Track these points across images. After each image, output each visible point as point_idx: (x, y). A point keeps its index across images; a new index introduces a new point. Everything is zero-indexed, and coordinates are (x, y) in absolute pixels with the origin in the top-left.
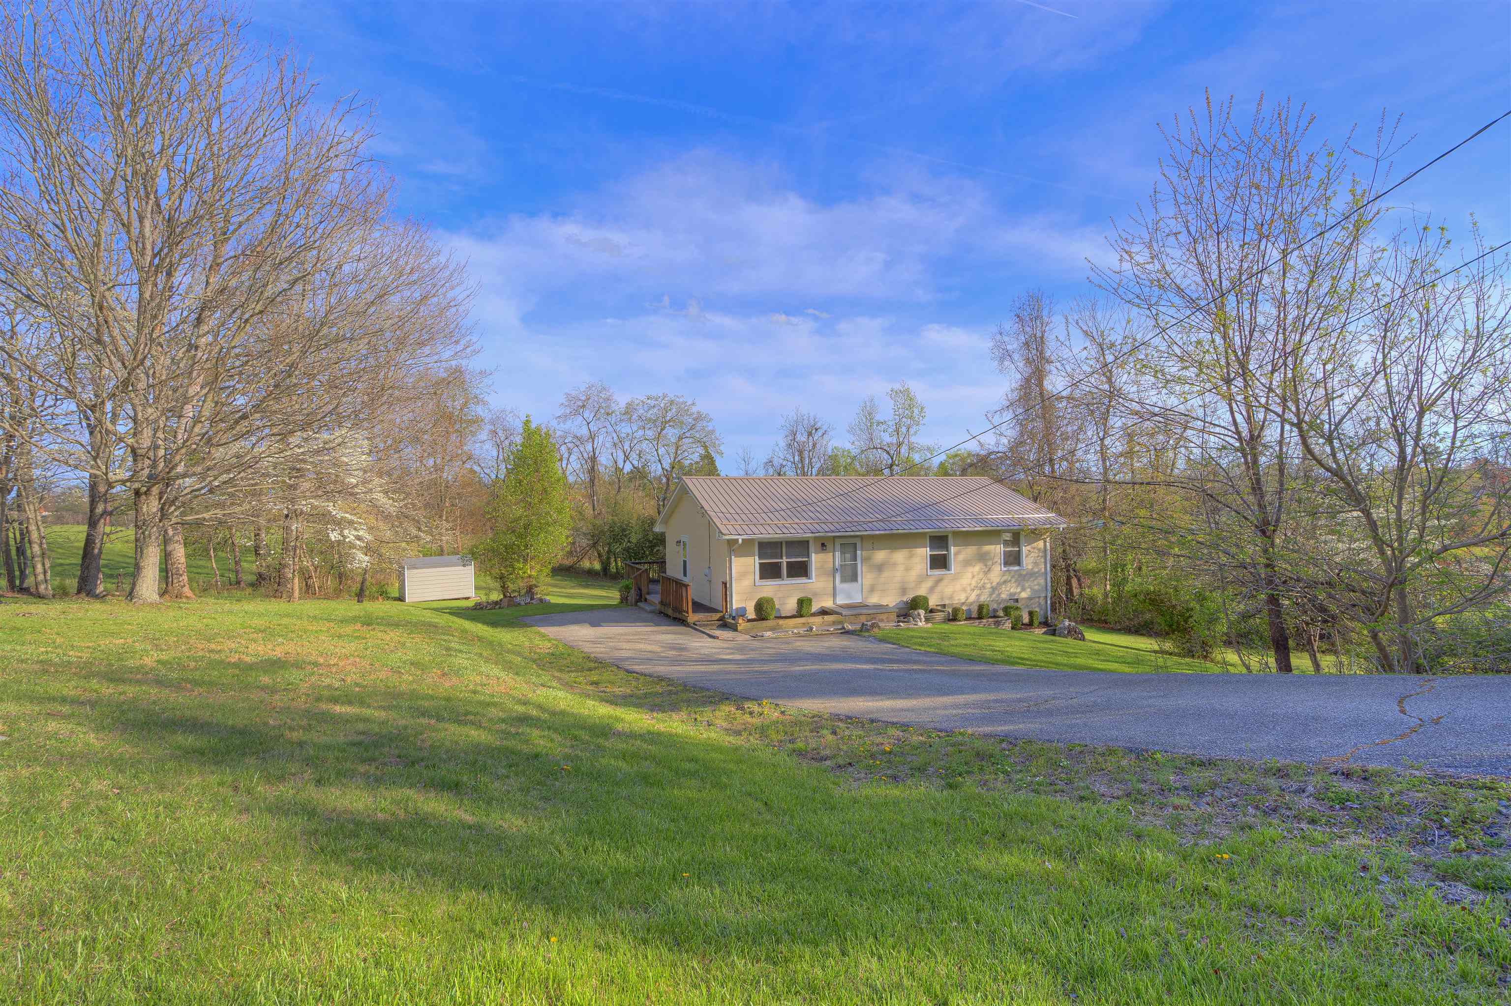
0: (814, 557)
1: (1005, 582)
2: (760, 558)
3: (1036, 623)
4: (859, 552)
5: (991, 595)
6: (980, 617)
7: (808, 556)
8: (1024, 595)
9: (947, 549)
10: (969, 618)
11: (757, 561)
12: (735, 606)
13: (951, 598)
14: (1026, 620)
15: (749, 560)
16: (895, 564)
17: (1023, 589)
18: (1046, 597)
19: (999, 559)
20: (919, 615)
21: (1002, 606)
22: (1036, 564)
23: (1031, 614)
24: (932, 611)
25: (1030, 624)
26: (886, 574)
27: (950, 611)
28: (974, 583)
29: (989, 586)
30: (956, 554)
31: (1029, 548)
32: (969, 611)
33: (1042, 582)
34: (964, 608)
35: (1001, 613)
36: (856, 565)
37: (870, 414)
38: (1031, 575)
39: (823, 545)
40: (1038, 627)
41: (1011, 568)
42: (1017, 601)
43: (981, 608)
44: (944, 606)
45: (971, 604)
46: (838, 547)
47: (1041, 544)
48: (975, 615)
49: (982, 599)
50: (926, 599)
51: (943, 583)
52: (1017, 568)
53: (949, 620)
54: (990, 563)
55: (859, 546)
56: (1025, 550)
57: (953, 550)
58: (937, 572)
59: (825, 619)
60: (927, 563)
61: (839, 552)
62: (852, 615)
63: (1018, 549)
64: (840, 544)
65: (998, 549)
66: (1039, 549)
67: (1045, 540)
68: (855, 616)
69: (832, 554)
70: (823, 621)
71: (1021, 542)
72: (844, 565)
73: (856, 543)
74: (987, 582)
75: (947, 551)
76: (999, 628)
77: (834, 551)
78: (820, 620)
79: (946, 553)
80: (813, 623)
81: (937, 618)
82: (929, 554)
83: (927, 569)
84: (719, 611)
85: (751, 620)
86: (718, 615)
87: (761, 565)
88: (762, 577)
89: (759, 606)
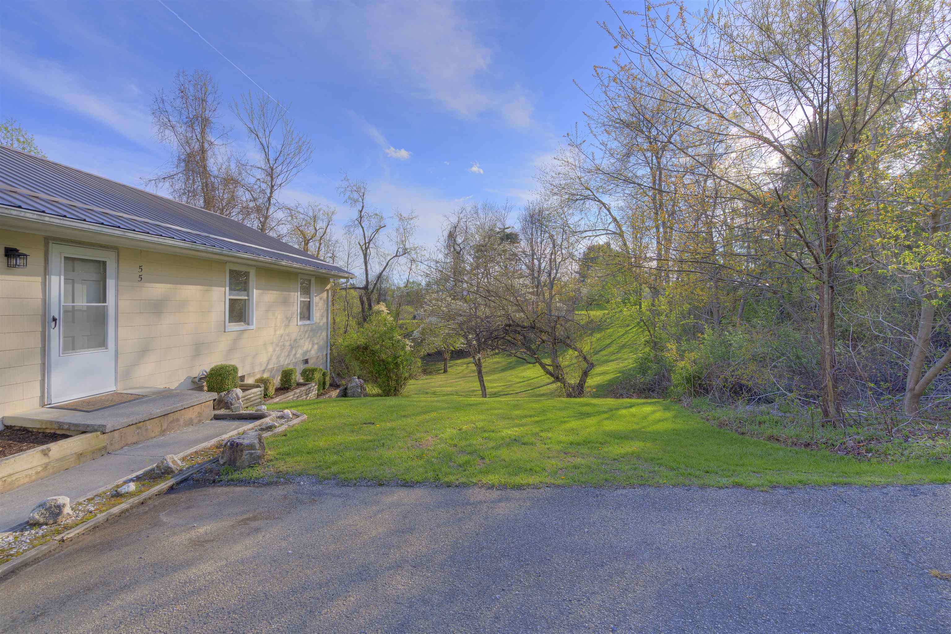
1: (301, 338)
4: (111, 284)
5: (289, 355)
6: (285, 389)
8: (313, 353)
9: (248, 291)
10: (278, 391)
13: (253, 364)
17: (313, 345)
18: (327, 354)
19: (297, 309)
21: (300, 369)
22: (322, 317)
25: (325, 387)
28: (275, 339)
29: (287, 343)
30: (259, 302)
31: (318, 298)
32: (274, 380)
33: (325, 337)
35: (302, 379)
36: (103, 311)
38: (318, 329)
40: (332, 389)
41: (305, 322)
42: (308, 361)
44: (243, 378)
45: (271, 370)
46: (58, 264)
47: (325, 295)
48: (278, 385)
49: (282, 361)
51: (242, 343)
52: (308, 322)
53: (263, 399)
54: (289, 313)
55: (111, 269)
56: (315, 300)
57: (256, 293)
58: (236, 327)
59: (51, 454)
60: (225, 312)
61: (62, 278)
62: (129, 425)
63: (309, 300)
64: (66, 258)
65: (296, 296)
66: (324, 301)
67: (327, 291)
68: (134, 426)
69: (39, 279)
70: (47, 461)
71: (311, 292)
72: (71, 309)
73: (104, 263)
74: (287, 338)
75: (248, 296)
76: (308, 398)
77: (46, 272)
78: (35, 464)
79: (246, 298)
80: (9, 480)
81: (252, 399)
82: (228, 297)
83: (225, 321)
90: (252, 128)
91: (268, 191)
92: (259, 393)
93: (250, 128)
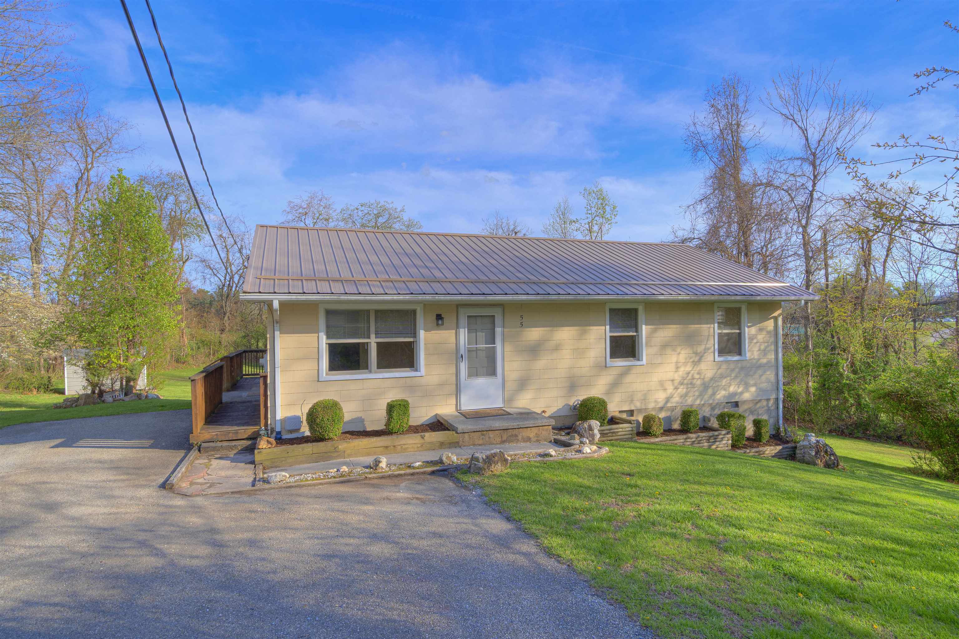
0: (422, 334)
1: (722, 377)
2: (328, 337)
3: (766, 437)
4: (498, 330)
5: (701, 395)
6: (684, 430)
7: (414, 334)
8: (747, 396)
9: (636, 328)
10: (669, 431)
11: (324, 341)
12: (280, 414)
13: (644, 399)
14: (750, 431)
15: (309, 339)
16: (557, 348)
17: (747, 386)
18: (777, 399)
19: (713, 343)
20: (591, 428)
21: (717, 412)
22: (764, 352)
23: (757, 424)
24: (613, 421)
25: (756, 439)
26: (541, 363)
27: (641, 420)
28: (677, 377)
29: (699, 382)
30: (649, 337)
31: (753, 330)
32: (668, 420)
33: (772, 377)
34: (662, 415)
35: (714, 423)
36: (494, 350)
37: (563, 214)
38: (757, 367)
39: (439, 317)
40: (768, 444)
41: (730, 358)
42: (736, 404)
43: (686, 415)
44: (631, 413)
45: (673, 409)
46: (463, 321)
47: (770, 324)
48: (676, 426)
49: (690, 401)
50: (603, 404)
51: (629, 379)
52: (736, 358)
53: (639, 434)
54: (701, 349)
55: (498, 320)
56: (749, 331)
57: (645, 329)
58: (621, 363)
59: (425, 438)
60: (606, 348)
61: (466, 329)
62: (474, 432)
63: (738, 331)
64: (468, 316)
65: (712, 330)
66: (769, 332)
67: (776, 319)
68: (480, 433)
69: (454, 331)
70: (423, 442)
71: (742, 322)
72: (475, 349)
73: (494, 316)
74: (697, 376)
75: (637, 331)
76: (714, 447)
77: (458, 327)
78: (417, 441)
79: (635, 334)
80: (404, 447)
81: (620, 433)
82: (609, 334)
83: (606, 357)
84: (257, 423)
85: (291, 442)
86: (250, 430)
87: (332, 348)
88: (333, 367)
89: (312, 417)
90: (788, 114)
91: (810, 185)
92: (630, 429)
93: (785, 115)
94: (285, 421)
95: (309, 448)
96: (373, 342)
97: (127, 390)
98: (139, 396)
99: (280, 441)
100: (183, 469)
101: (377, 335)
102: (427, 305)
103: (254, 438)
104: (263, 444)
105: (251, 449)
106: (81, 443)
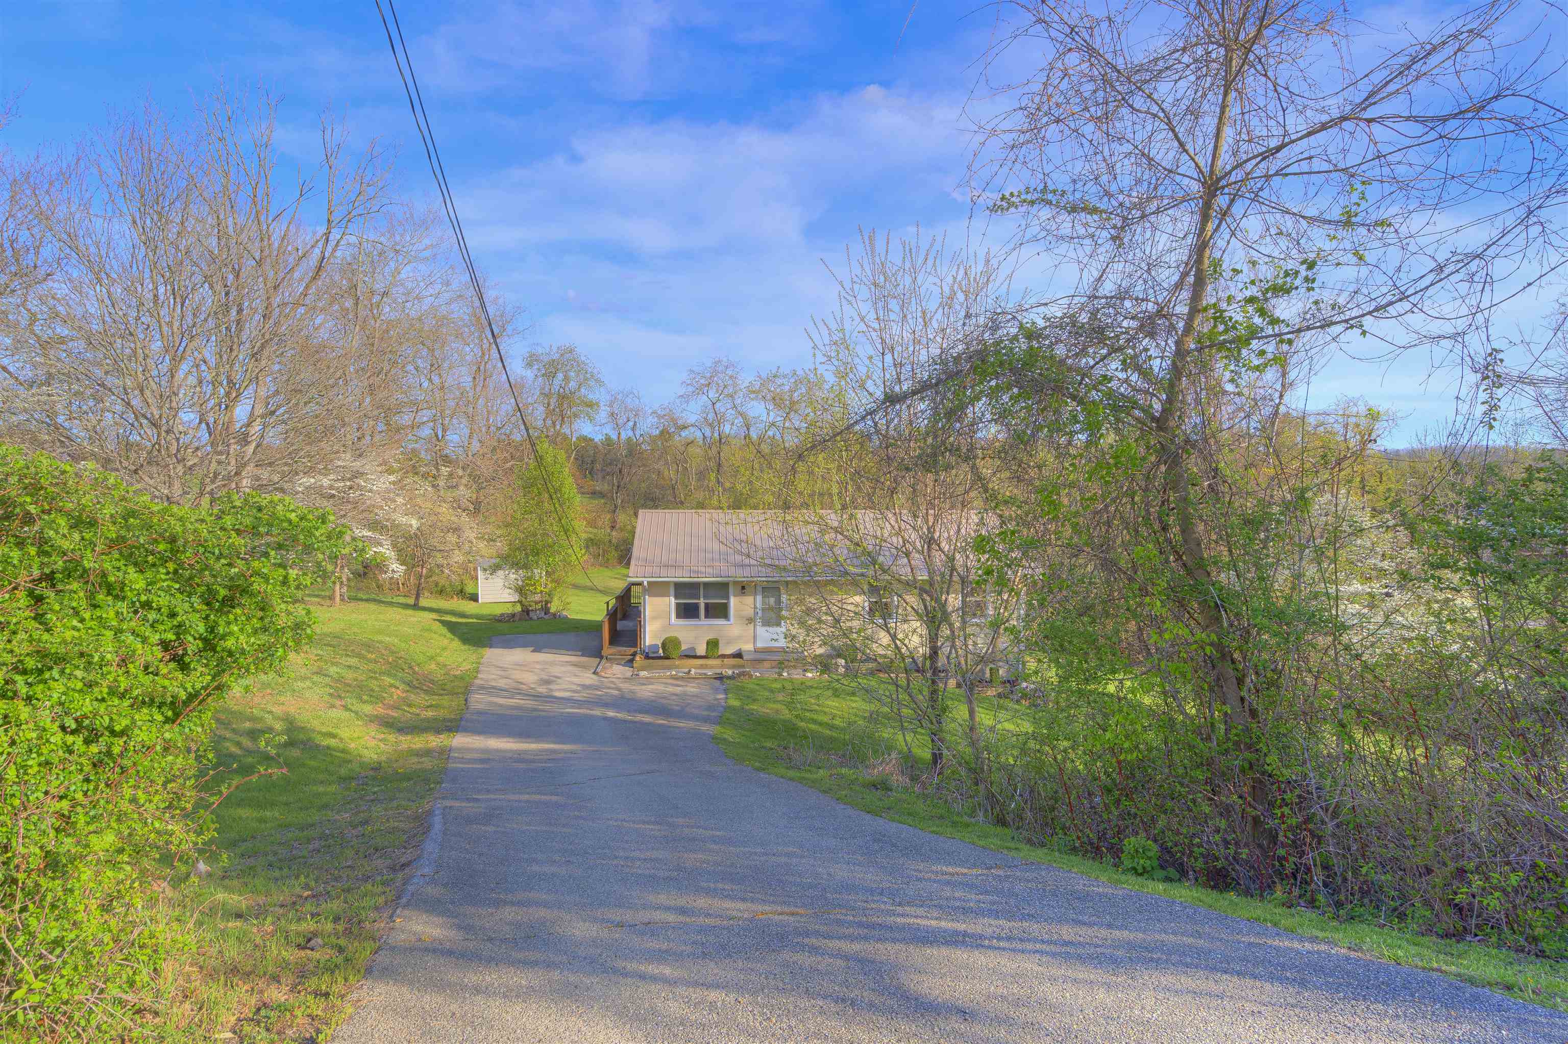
0: (733, 599)
2: (676, 599)
3: (997, 681)
4: (783, 597)
7: (728, 598)
11: (673, 601)
12: (648, 642)
14: (987, 676)
15: (665, 600)
20: (836, 664)
23: (992, 670)
25: (990, 682)
36: (780, 609)
39: (743, 588)
40: (997, 686)
46: (759, 591)
55: (783, 591)
59: (726, 662)
61: (761, 597)
62: (754, 660)
64: (763, 589)
68: (759, 661)
69: (753, 598)
70: (724, 663)
71: (987, 592)
72: (767, 608)
73: (779, 589)
77: (755, 596)
78: (718, 663)
79: (889, 600)
82: (867, 600)
83: (865, 617)
84: (636, 646)
85: (653, 658)
86: (633, 650)
87: (678, 605)
88: (678, 616)
89: (664, 645)
94: (650, 646)
95: (660, 662)
96: (702, 602)
97: (546, 611)
98: (554, 615)
99: (647, 657)
100: (600, 667)
101: (705, 597)
102: (735, 583)
103: (634, 654)
104: (637, 658)
105: (631, 661)
106: (544, 650)
